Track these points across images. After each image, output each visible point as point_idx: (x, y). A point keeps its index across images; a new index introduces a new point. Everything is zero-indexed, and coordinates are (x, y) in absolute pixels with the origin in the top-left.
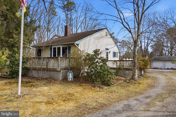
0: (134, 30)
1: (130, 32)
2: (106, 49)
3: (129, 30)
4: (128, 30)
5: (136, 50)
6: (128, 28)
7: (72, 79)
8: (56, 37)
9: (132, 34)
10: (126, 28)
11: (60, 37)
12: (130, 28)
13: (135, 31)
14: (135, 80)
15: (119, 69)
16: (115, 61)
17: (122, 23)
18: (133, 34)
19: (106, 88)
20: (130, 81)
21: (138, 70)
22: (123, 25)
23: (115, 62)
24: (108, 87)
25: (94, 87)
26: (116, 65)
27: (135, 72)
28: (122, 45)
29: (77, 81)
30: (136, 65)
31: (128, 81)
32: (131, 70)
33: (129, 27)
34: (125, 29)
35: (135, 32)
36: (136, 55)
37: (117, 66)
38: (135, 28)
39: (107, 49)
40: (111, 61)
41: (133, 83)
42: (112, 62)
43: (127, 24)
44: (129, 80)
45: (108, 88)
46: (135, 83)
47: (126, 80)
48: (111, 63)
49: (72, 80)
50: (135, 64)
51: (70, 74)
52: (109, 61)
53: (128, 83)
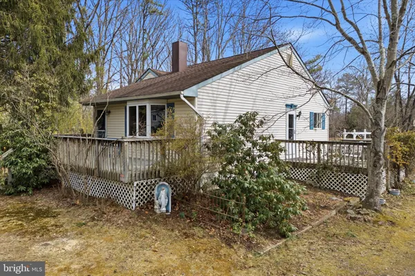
0: (378, 45)
1: (363, 52)
2: (287, 105)
3: (361, 45)
4: (357, 48)
5: (383, 112)
6: (358, 41)
7: (167, 207)
8: (150, 76)
9: (368, 59)
10: (350, 39)
11: (159, 75)
12: (364, 39)
13: (381, 47)
14: (376, 210)
15: (325, 167)
16: (312, 143)
17: (337, 25)
18: (372, 60)
19: (270, 246)
20: (359, 213)
21: (387, 170)
22: (341, 31)
23: (314, 147)
24: (281, 242)
25: (229, 245)
26: (316, 154)
27: (377, 185)
28: (344, 87)
29: (180, 216)
30: (381, 162)
31: (352, 213)
32: (365, 171)
33: (360, 37)
34: (347, 43)
35: (381, 53)
36: (380, 129)
37: (319, 158)
38: (380, 38)
39: (292, 106)
40: (300, 142)
41: (369, 221)
42: (305, 145)
43: (352, 29)
44: (357, 209)
45: (279, 248)
46: (375, 222)
47: (346, 208)
48: (301, 148)
49: (167, 211)
50: (380, 159)
51: (163, 193)
52: (296, 142)
53: (353, 219)
